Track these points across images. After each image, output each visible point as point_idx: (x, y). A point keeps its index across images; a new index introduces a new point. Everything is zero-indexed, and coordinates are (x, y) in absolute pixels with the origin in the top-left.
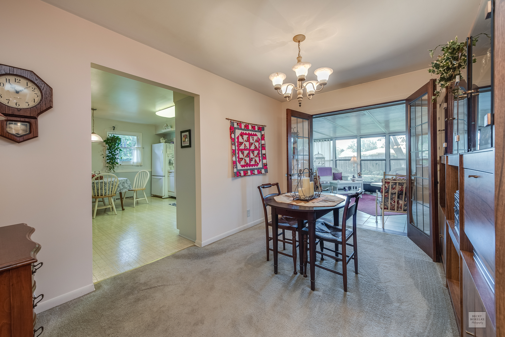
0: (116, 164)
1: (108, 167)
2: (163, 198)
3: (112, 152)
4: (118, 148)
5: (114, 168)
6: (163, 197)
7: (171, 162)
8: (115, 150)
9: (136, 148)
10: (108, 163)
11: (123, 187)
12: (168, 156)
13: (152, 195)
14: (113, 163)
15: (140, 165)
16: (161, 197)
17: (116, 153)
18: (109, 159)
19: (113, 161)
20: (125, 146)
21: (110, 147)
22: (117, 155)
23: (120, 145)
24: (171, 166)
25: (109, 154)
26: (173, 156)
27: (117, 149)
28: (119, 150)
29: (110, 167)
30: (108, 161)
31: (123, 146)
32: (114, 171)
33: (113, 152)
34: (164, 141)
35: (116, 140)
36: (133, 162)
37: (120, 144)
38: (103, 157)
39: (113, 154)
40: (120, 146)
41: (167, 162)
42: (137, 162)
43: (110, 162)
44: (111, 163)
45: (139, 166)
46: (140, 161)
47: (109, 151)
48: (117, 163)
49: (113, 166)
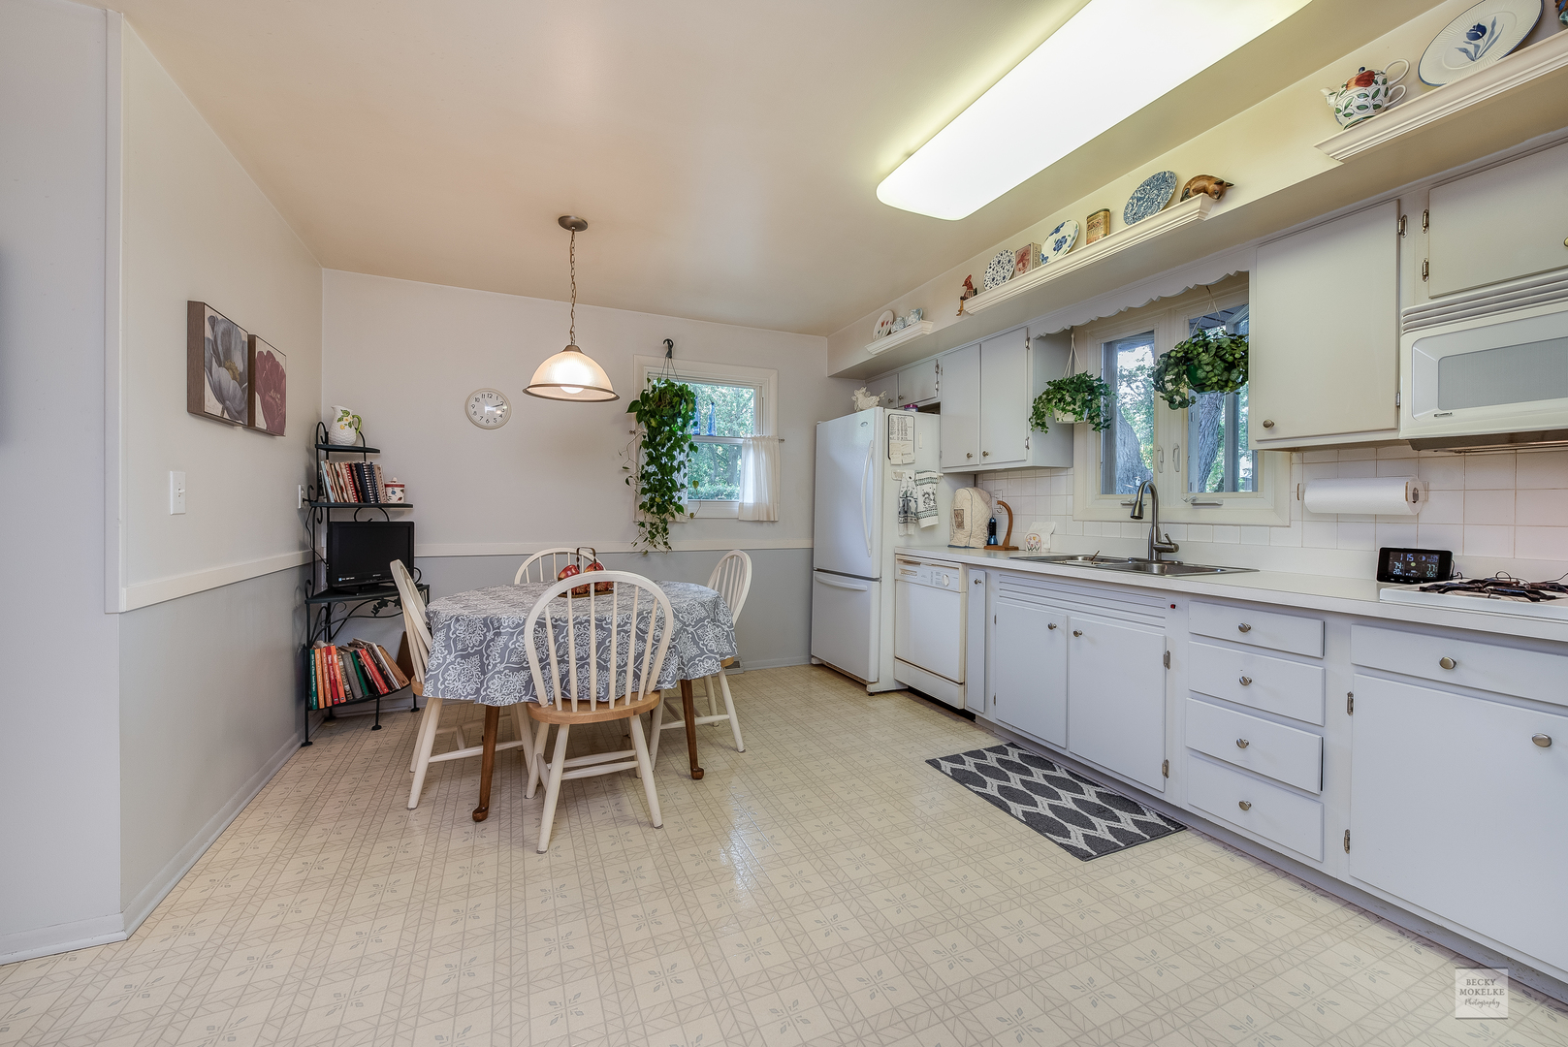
0: (676, 513)
1: (642, 525)
2: (871, 694)
3: (658, 458)
4: (684, 438)
5: (665, 530)
6: (871, 688)
7: (912, 504)
8: (672, 448)
9: (753, 439)
10: (642, 506)
11: (695, 651)
12: (899, 478)
13: (814, 661)
14: (662, 509)
15: (768, 516)
16: (860, 684)
17: (675, 463)
18: (650, 490)
19: (663, 496)
20: (713, 433)
21: (654, 432)
22: (679, 470)
23: (692, 422)
24: (912, 529)
25: (648, 464)
26: (918, 477)
27: (677, 445)
28: (686, 447)
29: (652, 524)
30: (646, 498)
31: (704, 432)
32: (666, 543)
33: (664, 460)
34: (875, 399)
35: (676, 399)
36: (742, 505)
37: (692, 418)
38: (627, 481)
39: (662, 467)
40: (690, 430)
41: (893, 507)
42: (757, 506)
43: (652, 499)
44: (655, 509)
45: (762, 520)
46: (766, 498)
47: (649, 455)
48: (680, 509)
49: (665, 521)
